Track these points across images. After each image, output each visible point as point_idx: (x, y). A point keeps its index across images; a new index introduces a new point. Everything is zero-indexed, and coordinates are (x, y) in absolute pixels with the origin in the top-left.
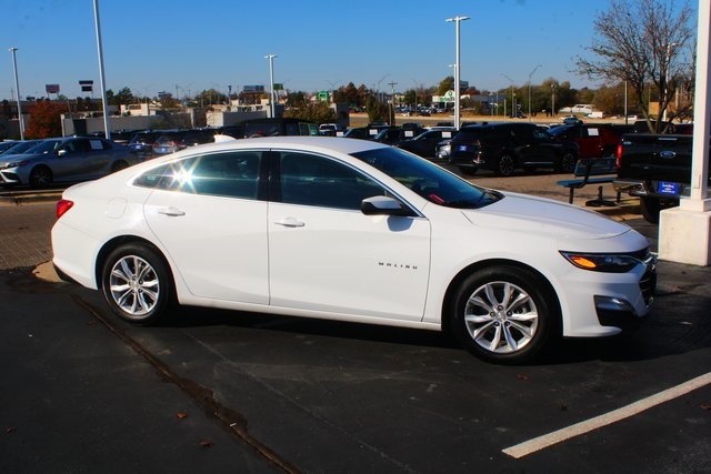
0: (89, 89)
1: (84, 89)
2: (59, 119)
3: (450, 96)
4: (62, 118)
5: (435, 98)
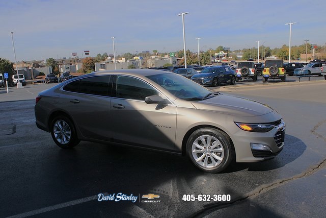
0: (88, 54)
1: (86, 54)
2: (94, 64)
3: (221, 53)
4: (95, 64)
5: (216, 54)
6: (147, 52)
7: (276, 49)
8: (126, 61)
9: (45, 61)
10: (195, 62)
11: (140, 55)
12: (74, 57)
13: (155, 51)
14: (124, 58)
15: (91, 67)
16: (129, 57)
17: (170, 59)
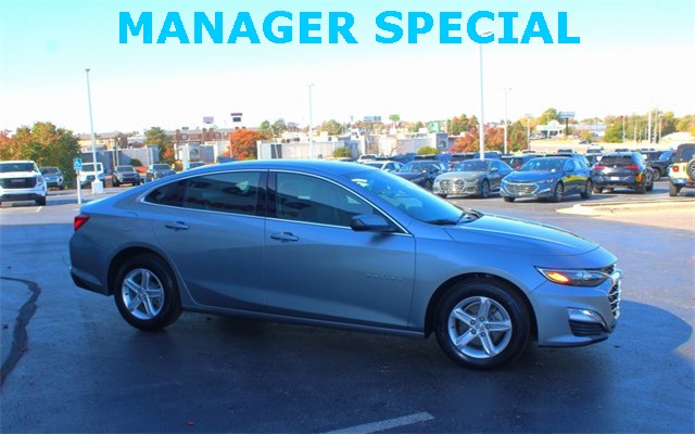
0: (239, 120)
1: (235, 120)
2: (255, 144)
3: (553, 125)
4: (259, 143)
5: (540, 128)
6: (375, 118)
7: (687, 117)
8: (330, 139)
9: (142, 133)
10: (492, 144)
11: (358, 125)
12: (208, 127)
13: (395, 118)
14: (326, 133)
15: (249, 150)
16: (335, 129)
17: (434, 136)
